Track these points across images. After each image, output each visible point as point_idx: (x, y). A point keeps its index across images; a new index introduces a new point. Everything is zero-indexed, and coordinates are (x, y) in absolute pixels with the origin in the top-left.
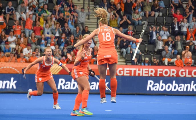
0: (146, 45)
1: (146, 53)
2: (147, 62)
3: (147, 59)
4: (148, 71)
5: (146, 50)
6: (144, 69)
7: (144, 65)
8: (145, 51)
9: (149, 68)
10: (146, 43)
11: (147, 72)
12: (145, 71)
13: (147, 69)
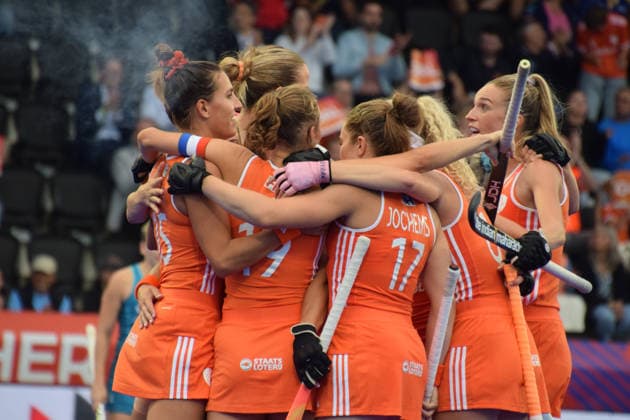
0: (48, 172)
1: (44, 230)
2: (43, 285)
3: (47, 264)
4: (56, 349)
5: (49, 205)
6: (29, 338)
7: (27, 305)
8: (40, 211)
9: (59, 331)
10: (47, 162)
11: (47, 358)
12: (38, 348)
13: (49, 339)
